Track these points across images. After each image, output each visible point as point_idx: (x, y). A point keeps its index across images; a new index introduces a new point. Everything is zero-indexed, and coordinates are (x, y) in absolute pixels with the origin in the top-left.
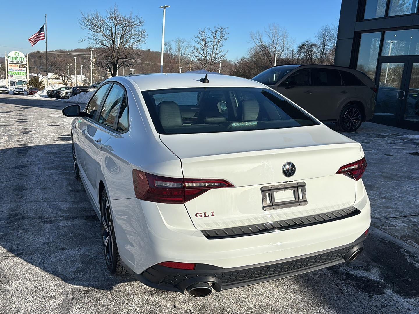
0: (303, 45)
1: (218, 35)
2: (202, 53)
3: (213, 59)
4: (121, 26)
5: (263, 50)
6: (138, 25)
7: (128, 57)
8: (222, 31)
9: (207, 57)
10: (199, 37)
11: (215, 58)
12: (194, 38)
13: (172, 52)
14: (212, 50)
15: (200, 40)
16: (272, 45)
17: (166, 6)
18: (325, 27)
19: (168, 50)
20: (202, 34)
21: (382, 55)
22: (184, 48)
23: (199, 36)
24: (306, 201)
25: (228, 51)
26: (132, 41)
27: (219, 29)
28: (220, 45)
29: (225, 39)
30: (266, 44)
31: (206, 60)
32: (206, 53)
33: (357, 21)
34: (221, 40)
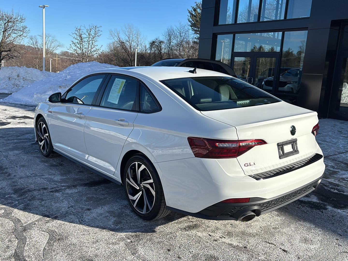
0: (154, 42)
1: (92, 33)
2: (79, 47)
3: (89, 52)
4: (3, 22)
5: (121, 45)
6: (19, 21)
7: (13, 49)
8: (96, 29)
9: (84, 51)
10: (76, 34)
11: (91, 51)
12: (72, 34)
13: (38, 45)
14: (88, 45)
15: (77, 36)
16: (128, 41)
17: (45, 5)
18: (169, 28)
19: (35, 44)
20: (79, 31)
21: (235, 51)
22: (50, 42)
23: (76, 32)
24: (298, 151)
25: (102, 46)
26: (14, 35)
27: (93, 27)
28: (94, 41)
29: (98, 36)
30: (123, 40)
31: (83, 53)
32: (83, 47)
33: (214, 26)
34: (95, 37)
